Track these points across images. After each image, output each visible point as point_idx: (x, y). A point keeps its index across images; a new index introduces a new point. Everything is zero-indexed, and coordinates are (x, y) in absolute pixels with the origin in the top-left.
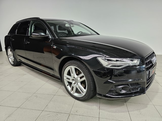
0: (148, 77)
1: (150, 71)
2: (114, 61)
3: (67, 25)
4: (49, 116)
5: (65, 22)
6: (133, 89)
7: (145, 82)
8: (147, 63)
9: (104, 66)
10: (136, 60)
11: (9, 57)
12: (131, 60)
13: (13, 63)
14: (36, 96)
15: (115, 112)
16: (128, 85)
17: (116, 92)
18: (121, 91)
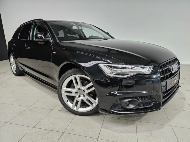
0: (164, 89)
1: (167, 82)
2: (120, 68)
3: (74, 28)
4: (39, 134)
5: (72, 23)
6: (144, 104)
7: (160, 95)
8: (162, 71)
9: (107, 74)
10: (147, 67)
11: (12, 65)
12: (142, 67)
13: (16, 72)
14: (31, 110)
15: (120, 132)
16: (137, 98)
17: (122, 107)
18: (128, 105)
